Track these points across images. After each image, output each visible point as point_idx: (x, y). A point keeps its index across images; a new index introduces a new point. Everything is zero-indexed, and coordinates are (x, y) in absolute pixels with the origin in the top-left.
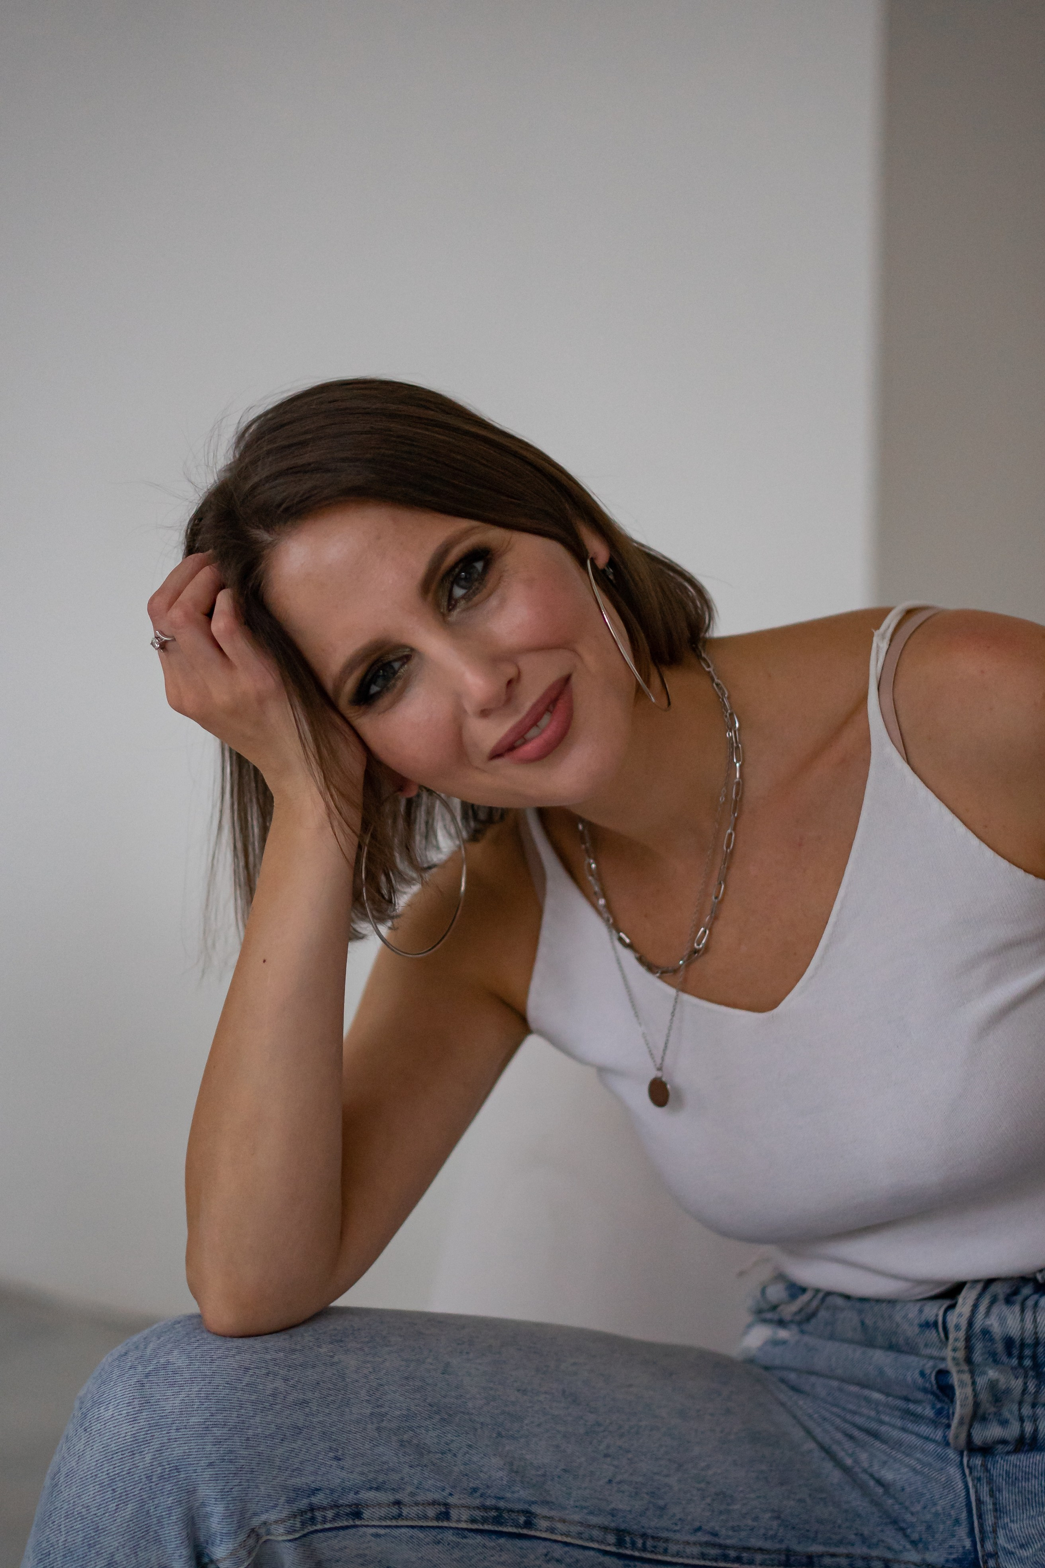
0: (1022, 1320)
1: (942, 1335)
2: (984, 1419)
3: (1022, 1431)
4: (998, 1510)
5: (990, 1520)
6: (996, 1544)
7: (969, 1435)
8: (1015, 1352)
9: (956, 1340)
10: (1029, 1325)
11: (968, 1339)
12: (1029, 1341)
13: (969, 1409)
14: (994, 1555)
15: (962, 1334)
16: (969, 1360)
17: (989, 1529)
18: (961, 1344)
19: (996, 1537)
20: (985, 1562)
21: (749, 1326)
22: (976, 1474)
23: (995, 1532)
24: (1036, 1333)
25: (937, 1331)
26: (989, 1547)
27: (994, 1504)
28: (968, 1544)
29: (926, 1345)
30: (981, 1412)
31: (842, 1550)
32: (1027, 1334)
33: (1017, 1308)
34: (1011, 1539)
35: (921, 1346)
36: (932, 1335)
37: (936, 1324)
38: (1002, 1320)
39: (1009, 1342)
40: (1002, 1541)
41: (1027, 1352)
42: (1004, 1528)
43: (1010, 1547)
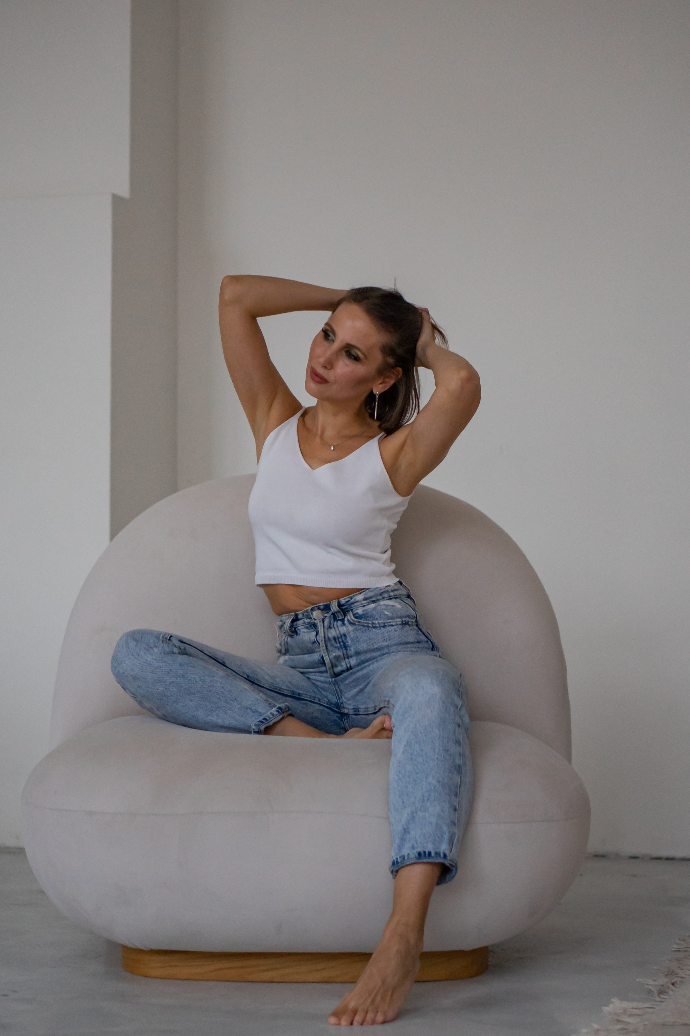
0: (335, 631)
1: (318, 644)
2: (336, 666)
3: (347, 666)
4: (341, 691)
5: (340, 694)
6: (342, 700)
7: (334, 672)
8: (337, 641)
9: (322, 644)
10: (338, 632)
11: (325, 642)
12: (339, 636)
13: (330, 665)
14: (342, 703)
15: (323, 642)
16: (327, 649)
17: (340, 696)
18: (324, 645)
19: (342, 698)
20: (341, 705)
21: (279, 657)
22: (333, 683)
23: (341, 697)
24: (340, 633)
25: (316, 643)
26: (341, 700)
27: (339, 689)
28: (336, 701)
29: (316, 648)
30: (334, 664)
31: (308, 694)
32: (338, 634)
33: (333, 629)
34: (345, 698)
35: (315, 649)
36: (316, 645)
37: (315, 642)
38: (331, 633)
39: (335, 639)
40: (343, 699)
41: (340, 640)
42: (343, 695)
43: (345, 701)
